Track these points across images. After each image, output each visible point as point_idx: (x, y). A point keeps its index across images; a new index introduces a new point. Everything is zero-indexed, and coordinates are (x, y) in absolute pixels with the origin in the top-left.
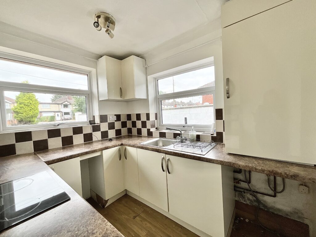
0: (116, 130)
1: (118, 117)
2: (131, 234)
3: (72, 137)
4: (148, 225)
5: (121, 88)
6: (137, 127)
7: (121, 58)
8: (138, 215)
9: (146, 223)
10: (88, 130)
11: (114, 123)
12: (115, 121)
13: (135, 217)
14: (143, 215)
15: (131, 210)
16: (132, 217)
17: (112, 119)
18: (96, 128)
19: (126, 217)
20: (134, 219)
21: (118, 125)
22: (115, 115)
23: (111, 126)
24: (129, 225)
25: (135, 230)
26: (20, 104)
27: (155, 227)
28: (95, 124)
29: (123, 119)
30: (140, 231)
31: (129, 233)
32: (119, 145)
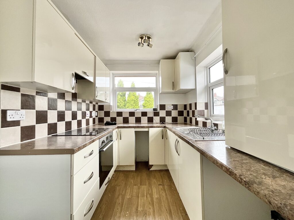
0: (172, 117)
1: (175, 107)
2: (149, 191)
3: (140, 118)
4: (164, 194)
5: (173, 82)
6: (190, 117)
7: (173, 57)
8: (163, 185)
9: (164, 192)
10: (150, 115)
11: (171, 111)
12: (172, 110)
13: (160, 185)
14: (166, 187)
15: (162, 180)
16: (159, 184)
17: (169, 108)
18: (156, 114)
19: (156, 181)
20: (159, 185)
21: (174, 114)
22: (172, 105)
23: (169, 113)
24: (153, 187)
25: (153, 191)
26: (146, 101)
27: (167, 198)
28: (157, 111)
29: (180, 108)
30: (155, 193)
31: (149, 189)
32: (163, 127)
